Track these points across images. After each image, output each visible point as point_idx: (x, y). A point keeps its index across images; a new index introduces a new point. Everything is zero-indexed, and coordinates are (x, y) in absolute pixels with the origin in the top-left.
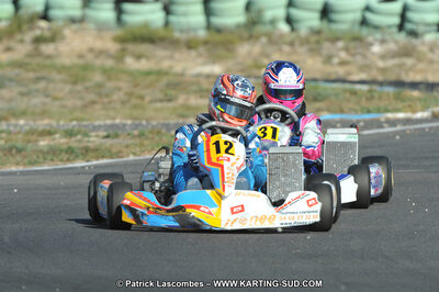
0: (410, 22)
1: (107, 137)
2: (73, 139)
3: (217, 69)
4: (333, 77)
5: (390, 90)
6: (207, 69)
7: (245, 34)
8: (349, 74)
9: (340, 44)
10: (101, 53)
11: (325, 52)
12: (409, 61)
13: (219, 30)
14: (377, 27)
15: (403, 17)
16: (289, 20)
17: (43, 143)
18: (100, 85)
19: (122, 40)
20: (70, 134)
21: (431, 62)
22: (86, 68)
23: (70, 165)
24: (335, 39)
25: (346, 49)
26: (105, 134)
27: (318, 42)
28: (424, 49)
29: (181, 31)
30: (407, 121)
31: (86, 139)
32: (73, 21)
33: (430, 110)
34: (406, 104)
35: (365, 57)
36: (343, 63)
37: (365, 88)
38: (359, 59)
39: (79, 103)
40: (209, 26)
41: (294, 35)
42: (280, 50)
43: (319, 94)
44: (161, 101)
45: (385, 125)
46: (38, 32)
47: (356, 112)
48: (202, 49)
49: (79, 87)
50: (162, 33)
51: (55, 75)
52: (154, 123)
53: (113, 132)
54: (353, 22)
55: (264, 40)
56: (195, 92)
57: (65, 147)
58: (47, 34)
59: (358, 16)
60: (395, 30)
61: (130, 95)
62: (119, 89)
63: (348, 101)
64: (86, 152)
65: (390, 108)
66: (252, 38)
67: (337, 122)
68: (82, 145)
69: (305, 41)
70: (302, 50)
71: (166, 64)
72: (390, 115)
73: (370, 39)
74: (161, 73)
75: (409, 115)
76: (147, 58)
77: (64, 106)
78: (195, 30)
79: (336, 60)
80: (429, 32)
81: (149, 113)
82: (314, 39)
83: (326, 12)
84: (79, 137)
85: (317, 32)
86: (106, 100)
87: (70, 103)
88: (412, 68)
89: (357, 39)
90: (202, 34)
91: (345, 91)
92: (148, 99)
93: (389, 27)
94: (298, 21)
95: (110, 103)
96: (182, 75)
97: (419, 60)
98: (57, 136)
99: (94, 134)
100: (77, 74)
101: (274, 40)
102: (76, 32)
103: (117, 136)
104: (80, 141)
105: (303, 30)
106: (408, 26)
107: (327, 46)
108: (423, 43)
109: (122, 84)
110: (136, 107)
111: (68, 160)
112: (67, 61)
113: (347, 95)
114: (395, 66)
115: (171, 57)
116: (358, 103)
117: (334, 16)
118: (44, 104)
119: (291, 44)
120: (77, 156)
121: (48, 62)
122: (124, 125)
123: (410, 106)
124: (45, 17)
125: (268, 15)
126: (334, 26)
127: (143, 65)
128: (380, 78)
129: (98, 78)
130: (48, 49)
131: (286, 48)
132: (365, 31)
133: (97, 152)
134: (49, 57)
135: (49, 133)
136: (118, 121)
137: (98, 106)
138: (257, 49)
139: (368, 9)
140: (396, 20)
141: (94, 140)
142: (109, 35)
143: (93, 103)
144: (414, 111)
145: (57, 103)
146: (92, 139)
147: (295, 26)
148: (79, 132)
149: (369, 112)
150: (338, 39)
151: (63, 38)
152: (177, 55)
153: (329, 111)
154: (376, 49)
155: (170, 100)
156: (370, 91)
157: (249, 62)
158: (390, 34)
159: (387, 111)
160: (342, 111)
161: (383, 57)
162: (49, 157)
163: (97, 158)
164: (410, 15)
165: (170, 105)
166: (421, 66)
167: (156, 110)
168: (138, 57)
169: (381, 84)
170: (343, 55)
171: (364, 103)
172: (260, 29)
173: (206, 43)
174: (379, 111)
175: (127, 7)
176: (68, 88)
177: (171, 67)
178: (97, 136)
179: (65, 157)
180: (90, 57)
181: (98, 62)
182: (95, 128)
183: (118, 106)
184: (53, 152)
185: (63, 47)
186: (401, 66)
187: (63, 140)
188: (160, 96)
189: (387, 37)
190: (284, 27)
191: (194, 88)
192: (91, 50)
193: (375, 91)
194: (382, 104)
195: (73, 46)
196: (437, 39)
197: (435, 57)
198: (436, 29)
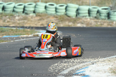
4: (6, 25)
5: (21, 29)
8: (10, 25)
9: (7, 17)
11: (3, 19)
12: (26, 21)
14: (17, 12)
15: (24, 9)
21: (32, 21)
25: (9, 18)
27: (1, 16)
28: (30, 18)
30: (27, 37)
33: (33, 34)
34: (26, 33)
35: (14, 20)
36: (8, 22)
37: (15, 28)
38: (12, 20)
43: (3, 30)
45: (21, 39)
47: (13, 35)
54: (11, 11)
59: (12, 9)
60: (22, 13)
63: (11, 32)
65: (22, 34)
67: (8, 38)
73: (15, 15)
75: (27, 36)
79: (6, 21)
80: (31, 13)
83: (3, 8)
85: (1, 14)
88: (26, 23)
89: (12, 15)
91: (10, 29)
93: (20, 12)
97: (28, 21)
106: (25, 12)
108: (29, 16)
113: (10, 30)
114: (22, 22)
116: (13, 33)
117: (6, 9)
123: (27, 33)
126: (6, 12)
128: (18, 26)
132: (14, 13)
139: (14, 7)
140: (22, 10)
144: (29, 35)
149: (16, 35)
150: (7, 15)
153: (6, 35)
154: (17, 18)
158: (21, 14)
159: (21, 35)
160: (9, 35)
161: (19, 20)
164: (26, 9)
166: (29, 22)
170: (8, 20)
171: (15, 33)
174: (19, 35)
186: (24, 22)
189: (20, 15)
193: (17, 29)
194: (20, 33)
196: (33, 15)
197: (33, 20)
198: (33, 12)
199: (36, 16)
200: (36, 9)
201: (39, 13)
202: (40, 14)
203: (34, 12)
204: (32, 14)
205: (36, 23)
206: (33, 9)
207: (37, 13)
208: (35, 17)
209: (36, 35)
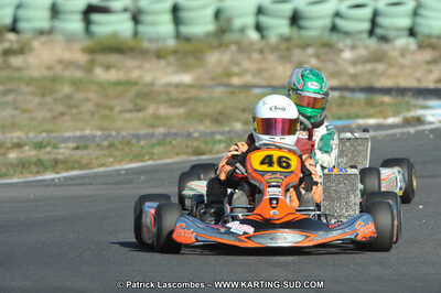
0: (380, 26)
1: (77, 148)
2: (43, 151)
3: (187, 78)
5: (361, 96)
6: (176, 79)
7: (215, 43)
9: (311, 51)
10: (70, 64)
11: (295, 59)
12: (380, 67)
13: (188, 39)
14: (347, 34)
15: (373, 22)
16: (259, 28)
17: (13, 155)
18: (69, 97)
19: (91, 51)
20: (39, 146)
21: (402, 67)
22: (55, 79)
23: (39, 178)
24: (305, 46)
25: (317, 56)
26: (74, 145)
27: (288, 49)
28: (395, 54)
29: (151, 40)
30: (379, 127)
31: (56, 151)
32: (41, 33)
33: (401, 115)
34: (377, 110)
35: (335, 63)
37: (335, 94)
38: (330, 66)
39: (48, 115)
40: (178, 36)
41: (263, 43)
42: (250, 58)
44: (130, 111)
46: (6, 45)
48: (172, 59)
49: (48, 99)
50: (132, 43)
51: (24, 88)
52: (124, 133)
53: (82, 144)
54: (323, 29)
55: (234, 48)
56: (165, 102)
57: (34, 159)
58: (16, 46)
59: (327, 22)
60: (365, 35)
61: (98, 105)
62: (88, 100)
64: (56, 164)
65: (360, 114)
66: (221, 46)
68: (51, 157)
69: (275, 49)
70: (272, 57)
71: (135, 74)
72: (361, 122)
73: (341, 45)
74: (129, 83)
75: (380, 121)
76: (117, 68)
77: (34, 119)
78: (164, 39)
80: (399, 37)
81: (120, 124)
82: (283, 46)
83: (295, 19)
84: (48, 149)
85: (287, 39)
86: (74, 111)
87: (40, 115)
88: (383, 74)
89: (328, 45)
90: (171, 43)
92: (118, 109)
93: (360, 32)
94: (267, 28)
95: (79, 114)
96: (152, 84)
97: (391, 65)
98: (27, 148)
99: (63, 145)
100: (46, 86)
101: (244, 48)
102: (44, 44)
103: (86, 147)
104: (49, 153)
105: (273, 38)
106: (379, 31)
107: (297, 53)
108: (394, 49)
109: (92, 95)
110: (105, 117)
111: (37, 173)
112: (35, 73)
114: (366, 71)
115: (141, 67)
116: (329, 109)
117: (304, 23)
118: (13, 117)
119: (261, 52)
120: (47, 168)
121: (17, 74)
122: (94, 136)
123: (381, 112)
124: (13, 29)
125: (238, 23)
126: (305, 33)
127: (113, 75)
128: (351, 84)
129: (67, 89)
130: (16, 61)
131: (256, 56)
132: (335, 37)
133: (66, 164)
134: (19, 69)
135: (18, 146)
136: (87, 132)
137: (67, 118)
138: (226, 57)
139: (337, 14)
140: (366, 26)
141: (64, 151)
142: (77, 46)
143: (63, 114)
144: (386, 117)
145: (26, 116)
146: (62, 151)
147: (265, 33)
148: (48, 144)
149: (340, 118)
150: (308, 46)
151: (31, 50)
152: (147, 65)
154: (347, 55)
155: (139, 110)
156: (342, 98)
157: (219, 70)
158: (360, 40)
159: (357, 117)
161: (354, 63)
162: (19, 170)
163: (67, 170)
164: (381, 20)
165: (140, 115)
166: (393, 71)
167: (126, 120)
168: (108, 68)
169: (352, 90)
170: (314, 62)
171: (335, 110)
172: (229, 37)
173: (175, 52)
174: (349, 117)
175: (96, 17)
176: (37, 100)
177: (141, 77)
178: (66, 148)
179: (34, 169)
180: (58, 68)
181: (68, 73)
182: (65, 140)
183: (87, 116)
184: (23, 165)
185: (32, 59)
186: (373, 72)
187: (33, 153)
188: (130, 106)
189: (358, 43)
190: (253, 35)
191: (164, 97)
192: (60, 62)
193: (346, 98)
194: (353, 110)
195: (42, 57)
196: (408, 45)
197: (407, 61)
198: (406, 33)
199: (421, 46)
200: (420, 20)
201: (429, 36)
202: (434, 41)
203: (412, 32)
204: (403, 41)
205: (418, 74)
206: (405, 22)
207: (420, 37)
208: (413, 53)
209: (413, 117)
